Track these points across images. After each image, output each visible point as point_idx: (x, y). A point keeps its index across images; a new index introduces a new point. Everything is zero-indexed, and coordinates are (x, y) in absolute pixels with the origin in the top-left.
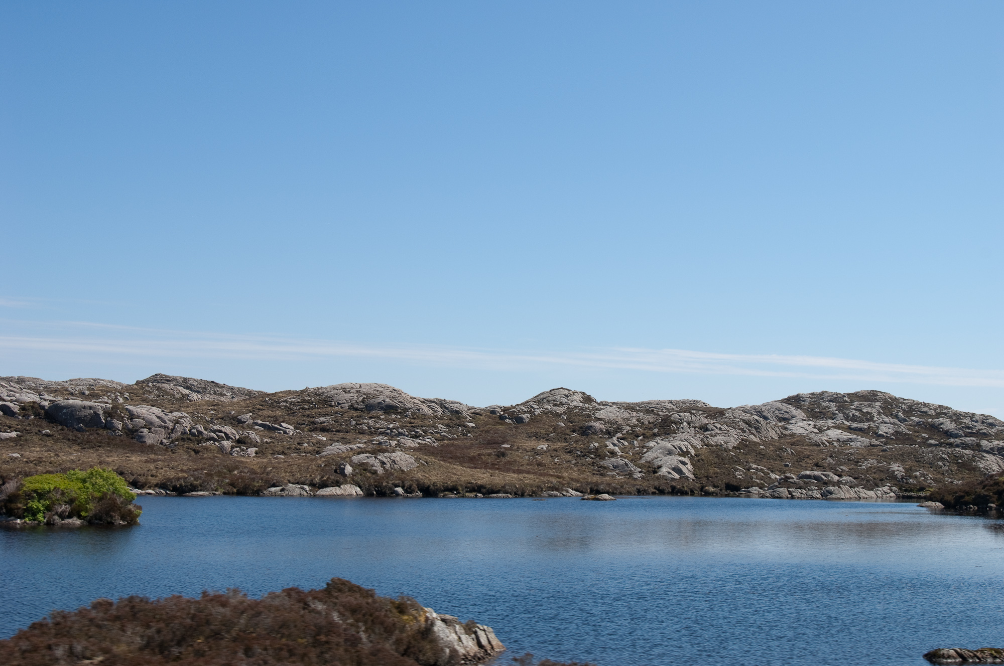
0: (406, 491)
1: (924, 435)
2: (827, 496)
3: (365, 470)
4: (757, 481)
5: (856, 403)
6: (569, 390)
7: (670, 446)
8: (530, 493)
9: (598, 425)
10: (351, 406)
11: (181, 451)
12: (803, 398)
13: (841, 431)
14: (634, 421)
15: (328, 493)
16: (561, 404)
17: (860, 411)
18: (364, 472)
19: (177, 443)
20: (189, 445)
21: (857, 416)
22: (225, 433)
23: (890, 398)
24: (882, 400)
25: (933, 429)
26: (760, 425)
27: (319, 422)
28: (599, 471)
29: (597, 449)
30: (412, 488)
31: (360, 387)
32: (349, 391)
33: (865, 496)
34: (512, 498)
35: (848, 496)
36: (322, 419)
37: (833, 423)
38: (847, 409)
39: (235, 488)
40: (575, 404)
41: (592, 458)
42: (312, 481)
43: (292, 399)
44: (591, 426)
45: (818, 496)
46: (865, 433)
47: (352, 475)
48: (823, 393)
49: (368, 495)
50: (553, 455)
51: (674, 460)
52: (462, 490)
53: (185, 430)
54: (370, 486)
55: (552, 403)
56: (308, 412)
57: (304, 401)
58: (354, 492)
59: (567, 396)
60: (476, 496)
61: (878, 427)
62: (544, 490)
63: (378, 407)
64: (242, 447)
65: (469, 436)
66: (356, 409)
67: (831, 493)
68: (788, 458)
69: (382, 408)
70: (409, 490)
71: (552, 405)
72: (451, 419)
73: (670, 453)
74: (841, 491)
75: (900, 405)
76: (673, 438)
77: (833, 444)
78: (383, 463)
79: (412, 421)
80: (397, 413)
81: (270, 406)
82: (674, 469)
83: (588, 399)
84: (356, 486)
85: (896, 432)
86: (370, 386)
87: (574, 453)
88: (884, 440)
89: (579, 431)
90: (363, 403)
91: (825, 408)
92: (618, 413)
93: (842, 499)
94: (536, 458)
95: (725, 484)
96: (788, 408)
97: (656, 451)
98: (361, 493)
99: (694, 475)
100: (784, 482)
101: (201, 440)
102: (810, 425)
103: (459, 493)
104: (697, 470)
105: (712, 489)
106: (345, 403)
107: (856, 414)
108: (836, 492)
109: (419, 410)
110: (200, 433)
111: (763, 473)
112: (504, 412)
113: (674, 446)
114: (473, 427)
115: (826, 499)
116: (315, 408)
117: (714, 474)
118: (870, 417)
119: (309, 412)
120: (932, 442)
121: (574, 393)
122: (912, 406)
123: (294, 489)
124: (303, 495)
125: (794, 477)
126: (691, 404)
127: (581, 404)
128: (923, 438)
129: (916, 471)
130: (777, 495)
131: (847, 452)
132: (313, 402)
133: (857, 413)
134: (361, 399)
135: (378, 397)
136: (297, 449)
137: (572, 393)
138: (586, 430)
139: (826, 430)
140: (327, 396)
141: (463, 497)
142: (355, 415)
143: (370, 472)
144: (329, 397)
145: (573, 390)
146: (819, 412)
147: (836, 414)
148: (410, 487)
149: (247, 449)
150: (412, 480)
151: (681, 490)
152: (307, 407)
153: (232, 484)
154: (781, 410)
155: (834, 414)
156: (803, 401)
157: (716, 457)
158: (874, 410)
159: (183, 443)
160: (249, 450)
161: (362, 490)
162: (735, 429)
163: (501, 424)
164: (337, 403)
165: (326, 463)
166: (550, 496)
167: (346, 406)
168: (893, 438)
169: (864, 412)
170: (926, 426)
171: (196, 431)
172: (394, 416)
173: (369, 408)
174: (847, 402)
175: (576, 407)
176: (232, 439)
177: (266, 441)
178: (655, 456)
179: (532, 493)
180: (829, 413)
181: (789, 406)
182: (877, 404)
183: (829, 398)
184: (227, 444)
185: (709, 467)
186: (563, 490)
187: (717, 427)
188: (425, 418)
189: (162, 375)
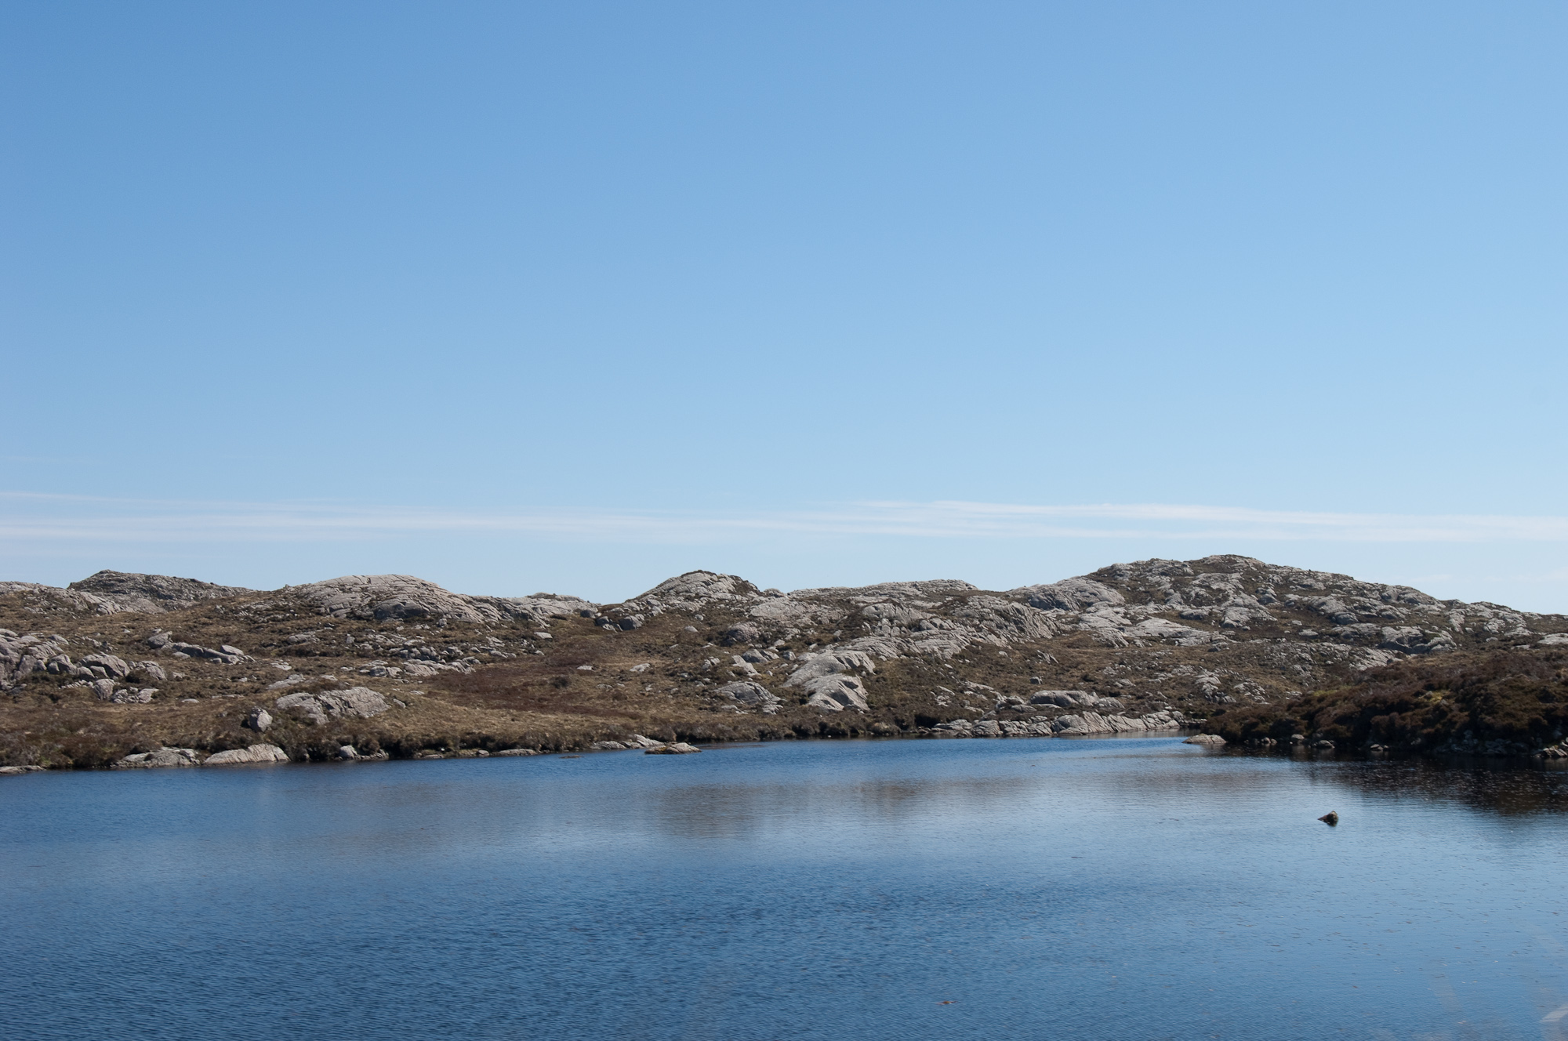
0: (361, 751)
1: (1295, 622)
2: (1061, 730)
3: (295, 719)
4: (972, 709)
5: (1202, 576)
6: (711, 574)
7: (833, 658)
8: (571, 746)
9: (747, 629)
10: (351, 613)
11: (28, 698)
12: (1120, 570)
13: (1165, 621)
14: (807, 619)
15: (223, 761)
16: (698, 596)
17: (1208, 587)
18: (294, 723)
19: (25, 685)
20: (43, 688)
21: (1202, 595)
22: (106, 667)
23: (1255, 566)
24: (1243, 569)
25: (1310, 612)
26: (1023, 617)
27: (296, 640)
28: (710, 704)
29: (715, 668)
30: (370, 747)
31: (369, 582)
32: (350, 589)
33: (1125, 727)
34: (534, 755)
35: (1094, 729)
36: (302, 636)
37: (1156, 609)
38: (1187, 585)
39: (71, 757)
40: (720, 595)
41: (706, 683)
42: (201, 741)
43: (258, 606)
44: (736, 631)
45: (1045, 731)
46: (1204, 623)
47: (271, 727)
48: (1152, 561)
49: (297, 760)
50: (645, 680)
51: (835, 681)
52: (455, 746)
53: (38, 664)
54: (299, 745)
55: (683, 596)
56: (280, 626)
57: (277, 608)
58: (273, 756)
59: (707, 583)
60: (478, 753)
61: (1224, 613)
62: (596, 739)
63: (395, 612)
64: (132, 688)
65: (538, 654)
66: (359, 618)
67: (1067, 725)
68: (1043, 670)
69: (400, 615)
70: (364, 749)
71: (682, 598)
72: (513, 628)
73: (832, 670)
74: (1083, 722)
75: (1271, 576)
76: (853, 645)
77: (1135, 642)
78: (327, 707)
79: (448, 633)
80: (424, 621)
81: (222, 618)
82: (834, 696)
83: (742, 587)
84: (276, 746)
85: (1253, 619)
86: (384, 579)
87: (678, 676)
88: (1232, 632)
89: (717, 638)
90: (371, 607)
91: (1153, 586)
92: (787, 608)
93: (1084, 734)
94: (617, 686)
95: (916, 716)
96: (1095, 587)
97: (811, 668)
98: (285, 757)
99: (867, 703)
100: (1005, 709)
101: (64, 680)
102: (1117, 613)
103: (449, 750)
104: (874, 696)
105: (884, 726)
106: (342, 608)
107: (1201, 593)
108: (1075, 723)
109: (460, 616)
110: (64, 667)
111: (985, 695)
112: (602, 612)
113: (839, 659)
114: (547, 639)
115: (1059, 736)
116: (294, 618)
117: (901, 701)
118: (1223, 596)
119: (282, 626)
120: (1308, 632)
121: (719, 578)
122: (1289, 577)
123: (169, 756)
124: (183, 765)
125: (1021, 701)
126: (947, 586)
127: (729, 596)
128: (1294, 627)
129: (1240, 682)
130: (980, 732)
131: (1153, 654)
132: (290, 609)
133: (1203, 592)
134: (367, 601)
135: (395, 598)
136: (224, 688)
137: (716, 579)
138: (728, 638)
139: (1143, 620)
140: (313, 599)
141: (454, 756)
142: (354, 627)
143: (303, 722)
144: (317, 600)
145: (718, 574)
146: (1144, 592)
147: (1170, 594)
148: (367, 744)
149: (139, 691)
150: (371, 733)
151: (835, 729)
152: (280, 617)
153: (67, 752)
154: (1085, 591)
155: (1167, 594)
156: (1121, 576)
157: (908, 673)
158: (1229, 586)
159: (34, 685)
160: (142, 692)
161: (286, 753)
162: (965, 625)
163: (597, 632)
164: (328, 610)
165: (231, 711)
166: (604, 749)
167: (343, 613)
168: (1247, 629)
169: (1213, 590)
170: (1299, 608)
171: (56, 665)
172: (419, 627)
173: (380, 615)
174: (1189, 575)
175: (721, 600)
176: (118, 675)
177: (177, 677)
178: (809, 675)
179: (574, 746)
180: (1160, 593)
181: (1099, 584)
182: (1235, 576)
183: (1160, 569)
184: (106, 683)
185: (894, 691)
186: (627, 738)
187: (935, 625)
188: (469, 628)
189: (111, 572)
